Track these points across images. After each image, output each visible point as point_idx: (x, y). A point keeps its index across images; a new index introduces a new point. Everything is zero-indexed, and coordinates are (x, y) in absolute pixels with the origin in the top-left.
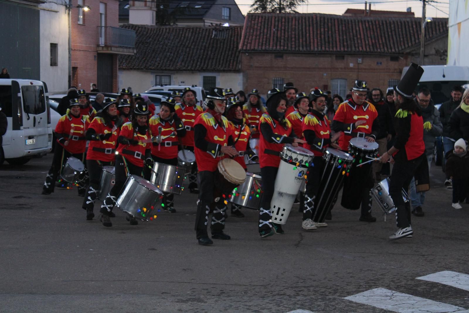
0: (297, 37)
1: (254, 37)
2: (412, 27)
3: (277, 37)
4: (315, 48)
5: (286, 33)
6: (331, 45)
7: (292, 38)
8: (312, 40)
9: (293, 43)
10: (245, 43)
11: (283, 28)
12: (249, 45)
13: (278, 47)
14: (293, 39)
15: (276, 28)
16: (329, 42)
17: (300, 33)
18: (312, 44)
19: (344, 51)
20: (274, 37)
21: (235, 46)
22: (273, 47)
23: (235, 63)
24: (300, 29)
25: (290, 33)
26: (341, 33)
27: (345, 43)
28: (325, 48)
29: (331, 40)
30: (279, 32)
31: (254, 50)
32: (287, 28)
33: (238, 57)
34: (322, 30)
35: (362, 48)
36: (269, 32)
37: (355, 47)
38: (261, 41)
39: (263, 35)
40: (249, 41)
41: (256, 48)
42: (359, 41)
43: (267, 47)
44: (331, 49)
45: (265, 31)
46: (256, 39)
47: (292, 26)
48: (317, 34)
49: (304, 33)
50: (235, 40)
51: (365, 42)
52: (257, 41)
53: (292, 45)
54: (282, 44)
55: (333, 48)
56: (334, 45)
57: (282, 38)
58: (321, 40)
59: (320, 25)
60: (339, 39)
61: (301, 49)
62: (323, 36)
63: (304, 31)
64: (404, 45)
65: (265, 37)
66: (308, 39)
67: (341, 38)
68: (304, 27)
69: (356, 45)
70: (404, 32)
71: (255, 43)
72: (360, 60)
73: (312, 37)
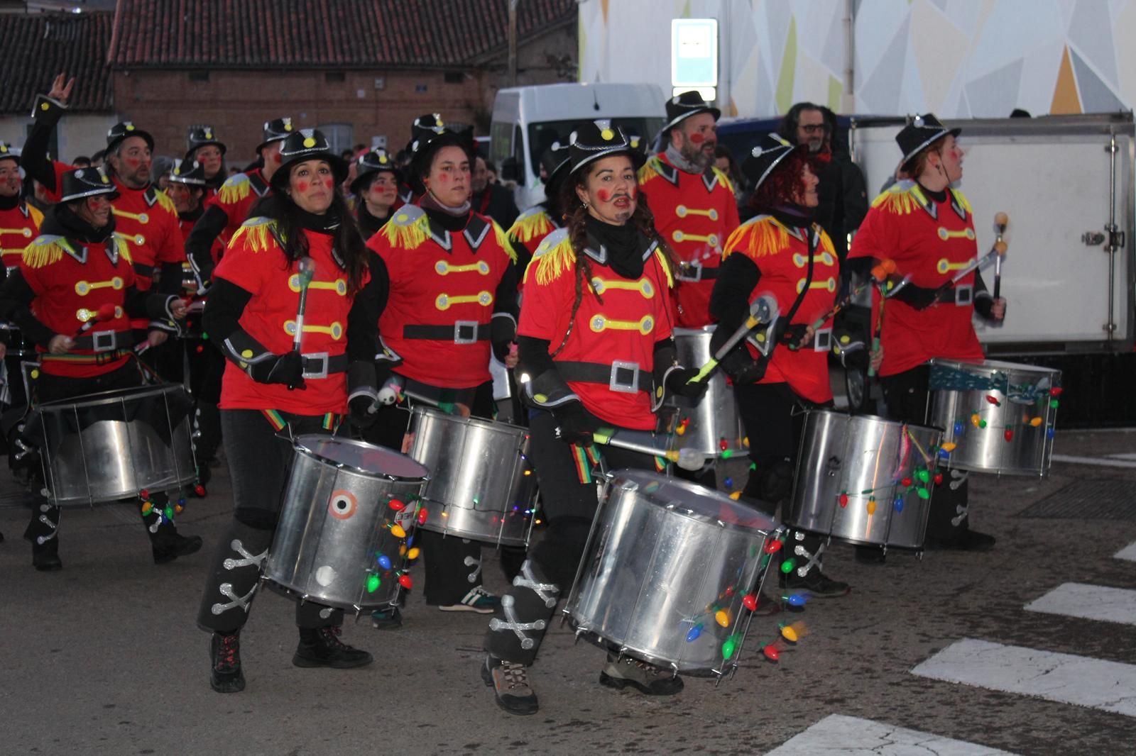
0: (238, 33)
1: (140, 35)
2: (488, 9)
3: (193, 34)
4: (279, 57)
5: (213, 25)
6: (314, 50)
7: (226, 36)
8: (271, 40)
9: (230, 47)
10: (122, 49)
11: (205, 14)
12: (129, 53)
13: (197, 57)
14: (230, 39)
15: (190, 14)
16: (309, 43)
17: (245, 24)
18: (272, 48)
19: (344, 63)
20: (185, 33)
21: (99, 55)
22: (185, 55)
23: (100, 93)
24: (244, 15)
25: (221, 25)
26: (334, 24)
27: (346, 46)
28: (302, 56)
29: (312, 38)
30: (197, 24)
31: (141, 63)
32: (213, 13)
33: (105, 80)
34: (293, 17)
35: (383, 56)
36: (174, 24)
37: (367, 53)
38: (156, 43)
39: (162, 31)
40: (130, 44)
41: (147, 58)
42: (376, 41)
43: (172, 56)
44: (315, 60)
45: (166, 20)
46: (144, 40)
47: (225, 8)
48: (282, 26)
49: (253, 25)
50: (98, 42)
51: (389, 42)
52: (148, 43)
53: (227, 51)
54: (205, 49)
55: (319, 57)
56: (321, 50)
57: (205, 35)
58: (291, 39)
59: (289, 8)
60: (332, 37)
61: (248, 59)
62: (295, 31)
63: (252, 20)
64: (473, 47)
65: (165, 34)
66: (262, 37)
67: (336, 34)
68: (252, 11)
69: (370, 50)
70: (471, 19)
71: (143, 49)
72: (379, 82)
73: (270, 34)
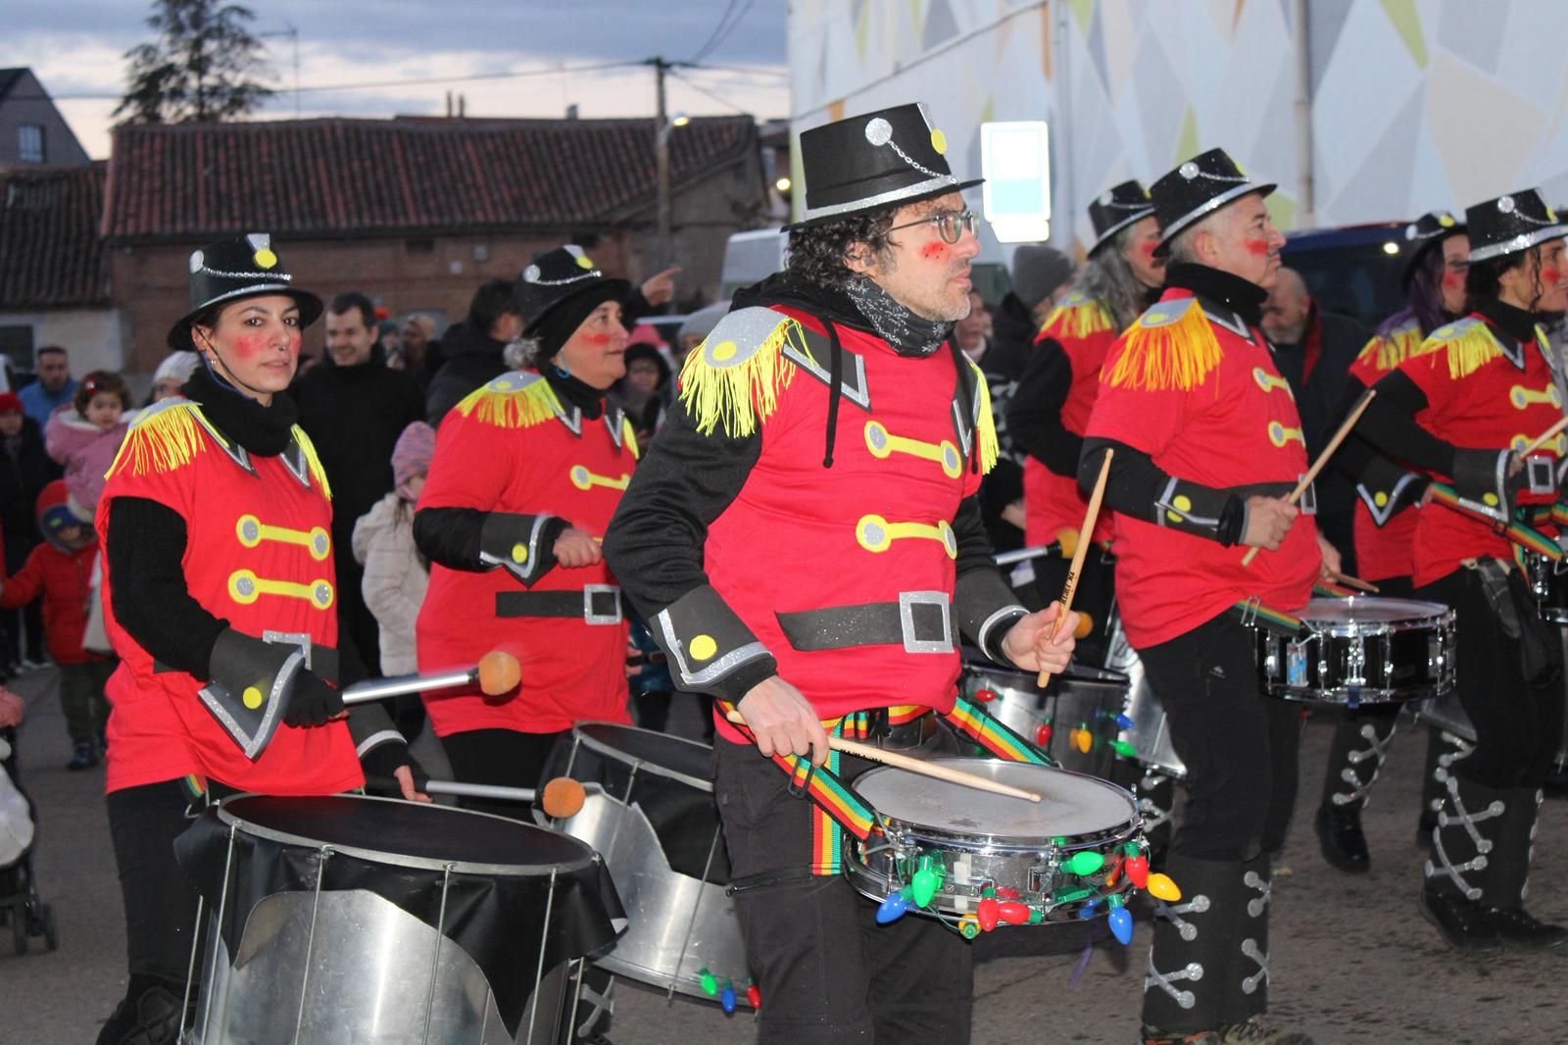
0: (280, 190)
1: (145, 198)
2: (625, 145)
3: (218, 194)
4: (339, 219)
5: (246, 180)
6: (388, 210)
7: (264, 195)
8: (328, 199)
9: (271, 209)
10: (120, 217)
11: (233, 165)
12: (131, 222)
13: (226, 225)
14: (270, 198)
15: (212, 166)
16: (381, 202)
17: (290, 178)
18: (329, 209)
19: (431, 226)
20: (207, 193)
21: (85, 227)
22: (208, 222)
23: (90, 280)
24: (287, 164)
25: (256, 181)
26: (414, 174)
27: (432, 203)
28: (373, 218)
29: (385, 193)
30: (223, 179)
31: (149, 235)
32: (244, 163)
33: (97, 261)
34: (356, 165)
35: (485, 214)
36: (190, 180)
37: (463, 212)
38: (168, 207)
39: (174, 191)
40: (132, 210)
41: (156, 228)
42: (473, 194)
43: (191, 225)
44: (390, 223)
45: (179, 175)
46: (151, 203)
47: (260, 156)
48: (342, 179)
49: (301, 179)
50: (84, 209)
51: (491, 194)
52: (156, 208)
53: (267, 215)
54: (236, 214)
55: (395, 217)
56: (399, 210)
57: (235, 194)
58: (356, 195)
59: (349, 154)
60: (412, 192)
61: (297, 225)
62: (359, 185)
63: (299, 170)
64: (608, 197)
65: (179, 194)
66: (315, 194)
67: (417, 187)
68: (298, 159)
69: (466, 206)
70: (603, 161)
71: (150, 213)
72: (481, 251)
73: (326, 189)
